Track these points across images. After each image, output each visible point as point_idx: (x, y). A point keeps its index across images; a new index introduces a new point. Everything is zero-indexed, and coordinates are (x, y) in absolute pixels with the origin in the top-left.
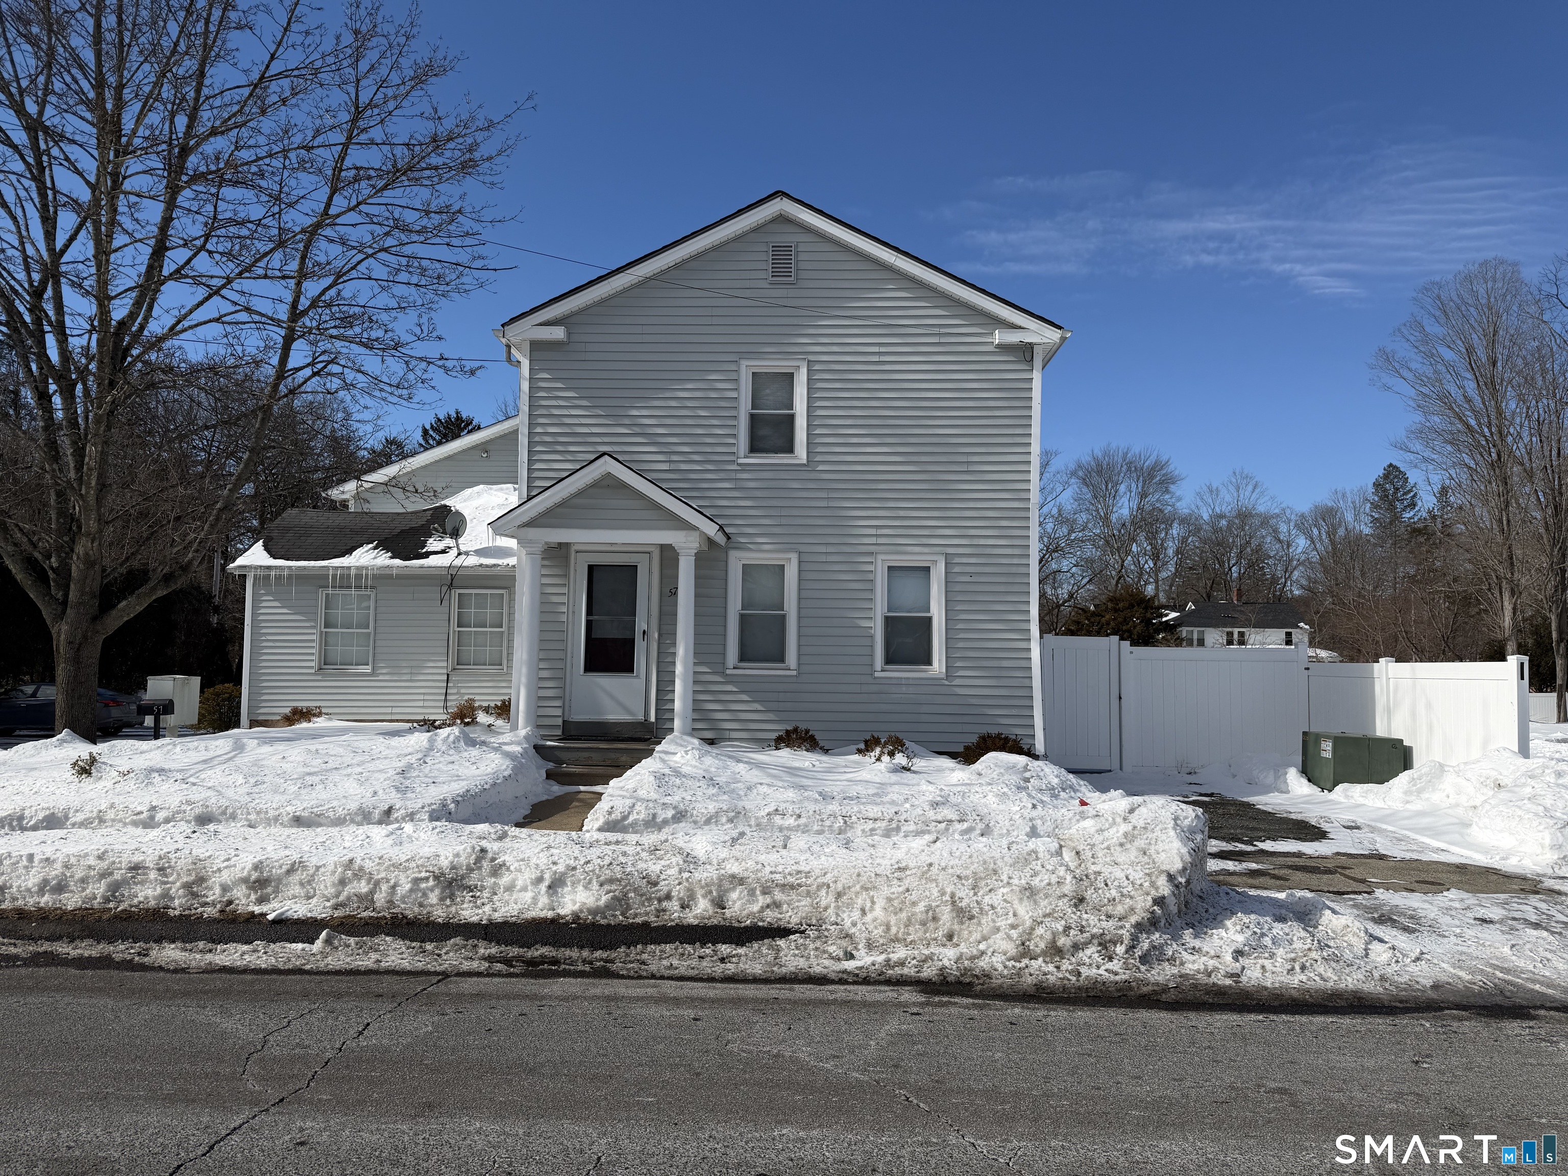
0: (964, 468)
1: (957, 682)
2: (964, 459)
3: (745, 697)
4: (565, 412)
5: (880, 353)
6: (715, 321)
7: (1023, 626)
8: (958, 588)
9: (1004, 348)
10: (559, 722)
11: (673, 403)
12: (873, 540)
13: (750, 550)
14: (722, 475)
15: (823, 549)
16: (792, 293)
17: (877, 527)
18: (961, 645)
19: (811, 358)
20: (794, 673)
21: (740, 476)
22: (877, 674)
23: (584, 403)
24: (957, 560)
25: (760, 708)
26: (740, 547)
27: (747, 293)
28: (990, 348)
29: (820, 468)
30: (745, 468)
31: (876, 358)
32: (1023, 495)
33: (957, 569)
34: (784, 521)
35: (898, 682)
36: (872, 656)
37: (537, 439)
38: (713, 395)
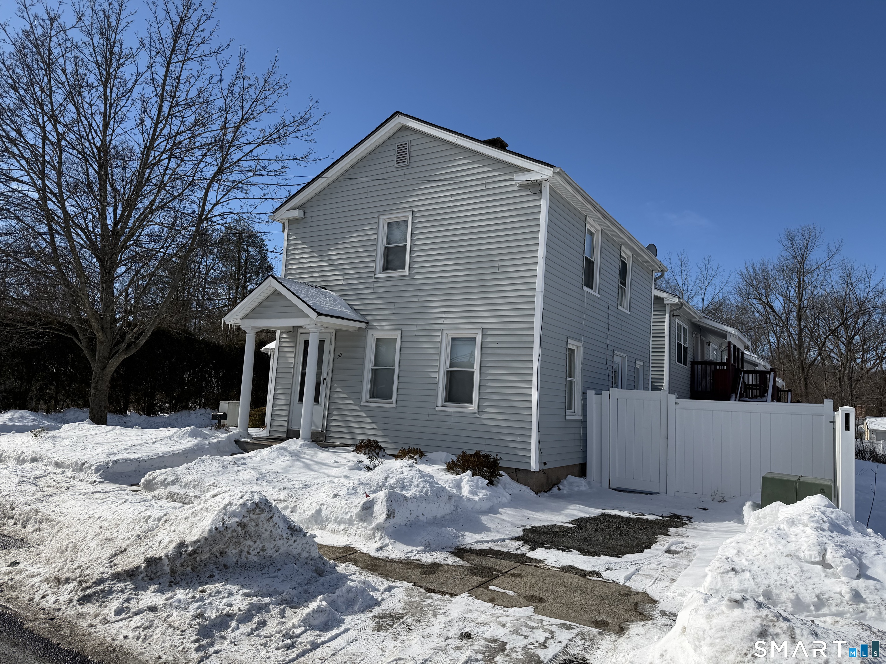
0: (496, 270)
1: (485, 416)
2: (497, 264)
3: (369, 420)
4: (301, 256)
5: (451, 201)
6: (369, 195)
7: (528, 378)
8: (489, 351)
9: (523, 186)
10: (285, 429)
11: (347, 246)
12: (441, 321)
13: (377, 329)
14: (367, 285)
15: (414, 328)
16: (407, 172)
17: (444, 312)
18: (489, 390)
19: (415, 209)
20: (394, 406)
21: (376, 285)
22: (437, 409)
23: (310, 250)
24: (490, 333)
25: (375, 427)
26: (373, 328)
27: (385, 176)
28: (516, 188)
29: (416, 277)
30: (379, 280)
31: (449, 205)
32: (532, 286)
33: (489, 339)
34: (396, 311)
35: (450, 414)
36: (436, 396)
37: (289, 272)
38: (366, 238)
